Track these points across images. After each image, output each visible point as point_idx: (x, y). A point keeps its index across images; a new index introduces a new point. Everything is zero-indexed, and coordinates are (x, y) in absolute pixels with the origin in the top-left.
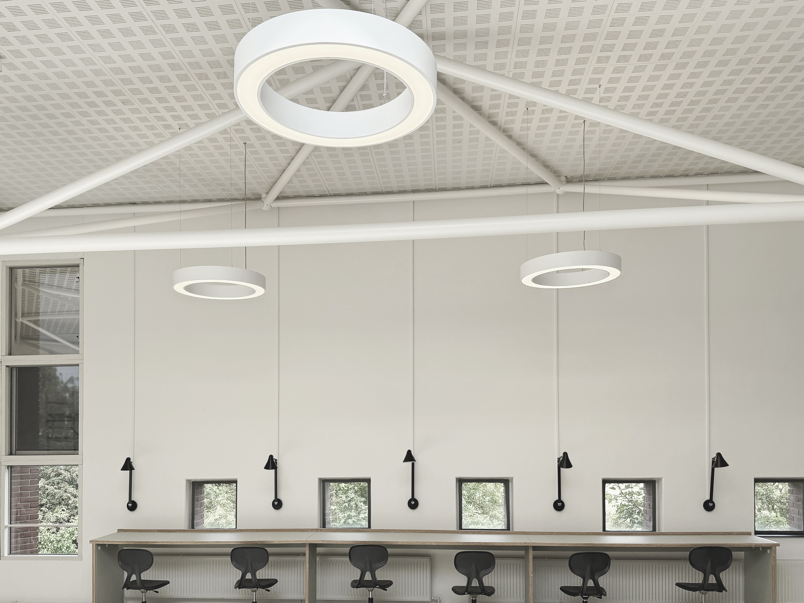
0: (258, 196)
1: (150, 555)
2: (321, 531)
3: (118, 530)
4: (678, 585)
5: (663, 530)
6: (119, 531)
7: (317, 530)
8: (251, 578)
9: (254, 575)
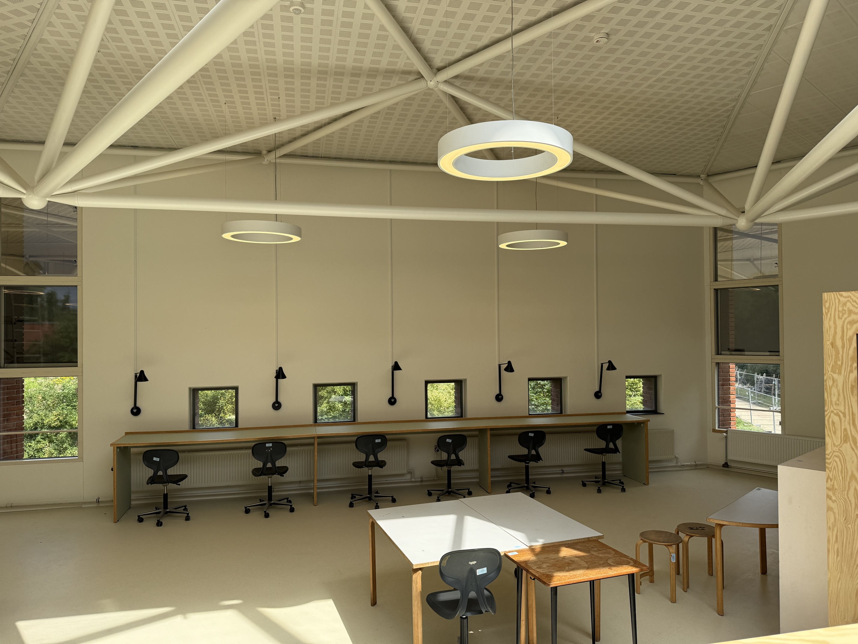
0: (259, 152)
1: (176, 453)
2: (315, 426)
3: (125, 433)
4: (586, 450)
5: (568, 413)
6: (127, 433)
7: (311, 425)
8: (271, 466)
9: (274, 464)
